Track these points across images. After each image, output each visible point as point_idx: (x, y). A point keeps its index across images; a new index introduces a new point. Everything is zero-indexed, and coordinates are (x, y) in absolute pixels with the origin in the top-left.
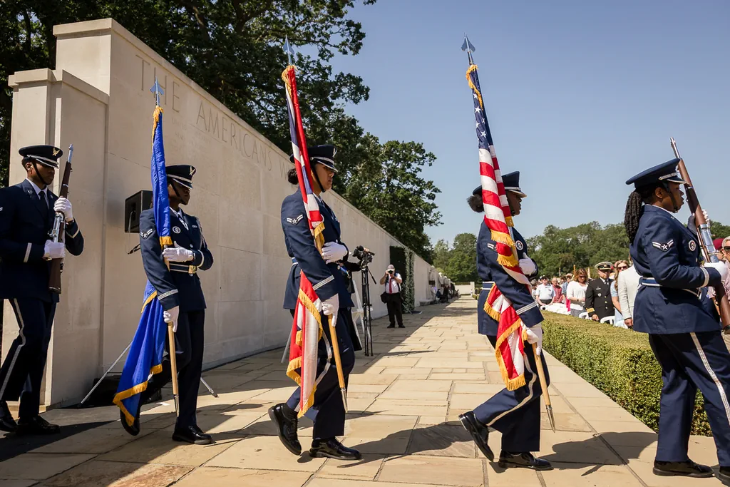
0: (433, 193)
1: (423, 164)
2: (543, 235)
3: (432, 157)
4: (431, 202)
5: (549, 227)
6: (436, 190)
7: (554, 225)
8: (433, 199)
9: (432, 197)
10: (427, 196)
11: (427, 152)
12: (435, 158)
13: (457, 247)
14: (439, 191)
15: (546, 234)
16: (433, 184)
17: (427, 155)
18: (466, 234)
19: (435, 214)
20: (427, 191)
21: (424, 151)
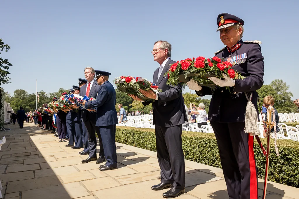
0: (8, 66)
1: (2, 50)
2: (58, 92)
3: (8, 47)
4: (6, 70)
5: (61, 89)
6: (9, 64)
7: (63, 88)
8: (8, 69)
9: (7, 68)
10: (4, 67)
11: (5, 44)
12: (10, 48)
13: (16, 96)
14: (11, 65)
15: (59, 92)
16: (8, 61)
17: (4, 46)
18: (20, 90)
19: (7, 78)
20: (4, 65)
21: (3, 43)
